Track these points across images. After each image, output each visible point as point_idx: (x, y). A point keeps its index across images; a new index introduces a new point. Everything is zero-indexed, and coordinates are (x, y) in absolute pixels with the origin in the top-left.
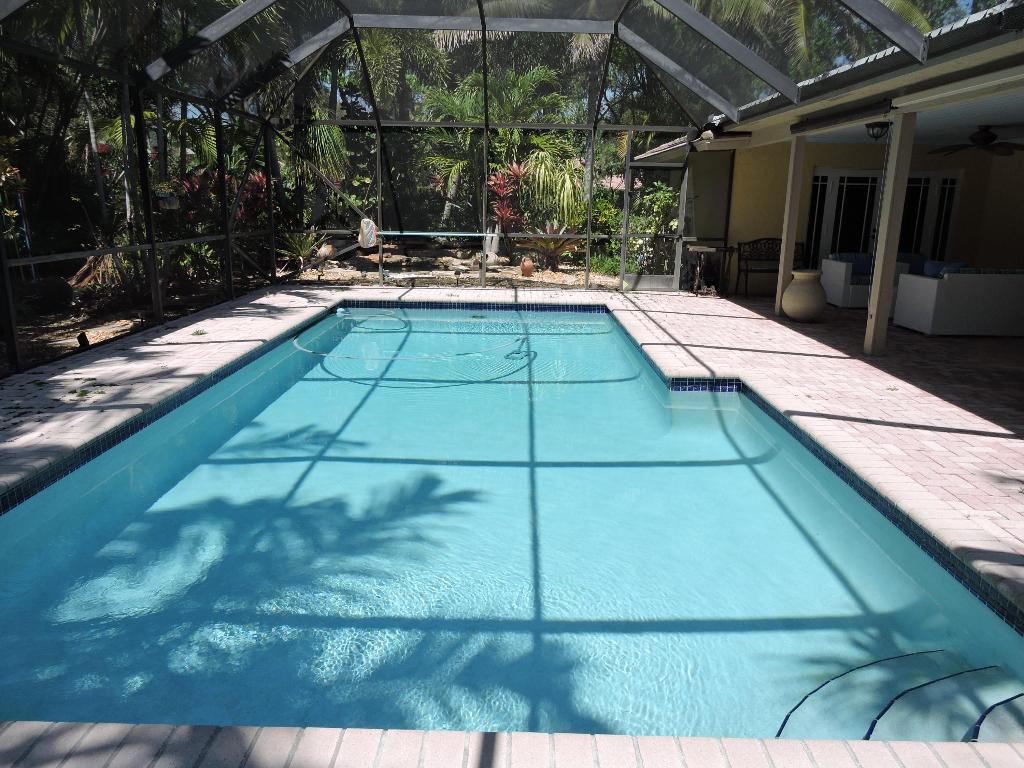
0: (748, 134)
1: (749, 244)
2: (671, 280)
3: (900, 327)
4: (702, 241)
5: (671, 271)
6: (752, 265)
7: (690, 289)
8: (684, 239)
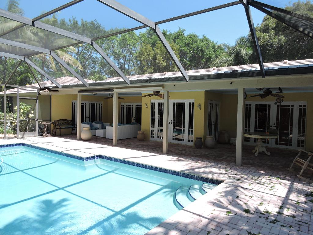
0: (58, 91)
1: (57, 121)
2: (35, 133)
3: (108, 139)
4: (44, 120)
5: (35, 130)
6: (62, 127)
7: (42, 135)
8: (38, 120)
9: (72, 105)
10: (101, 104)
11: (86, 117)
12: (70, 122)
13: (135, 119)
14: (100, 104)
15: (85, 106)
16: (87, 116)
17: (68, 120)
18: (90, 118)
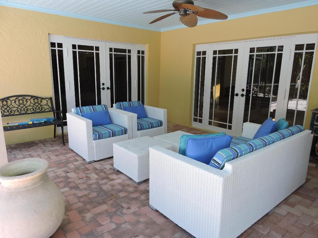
9: (53, 52)
10: (143, 52)
11: (102, 86)
12: (47, 104)
13: (242, 95)
14: (139, 52)
15: (98, 55)
16: (103, 84)
17: (37, 98)
18: (112, 89)
